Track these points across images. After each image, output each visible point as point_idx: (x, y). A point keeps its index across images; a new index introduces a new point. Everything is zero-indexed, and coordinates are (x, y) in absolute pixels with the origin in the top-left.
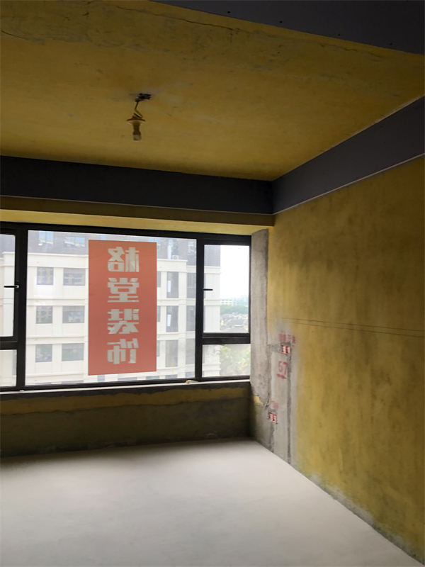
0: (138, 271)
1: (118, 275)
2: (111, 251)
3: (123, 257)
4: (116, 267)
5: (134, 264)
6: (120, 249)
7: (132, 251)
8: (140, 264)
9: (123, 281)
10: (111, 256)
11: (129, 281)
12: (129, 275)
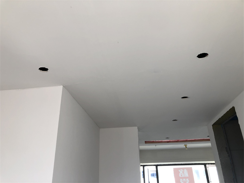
0: (188, 176)
1: (183, 178)
2: (179, 171)
3: (183, 172)
4: (182, 175)
5: (187, 175)
6: (182, 170)
7: (185, 170)
8: (188, 174)
9: (184, 180)
10: (180, 172)
11: (186, 180)
12: (186, 178)
